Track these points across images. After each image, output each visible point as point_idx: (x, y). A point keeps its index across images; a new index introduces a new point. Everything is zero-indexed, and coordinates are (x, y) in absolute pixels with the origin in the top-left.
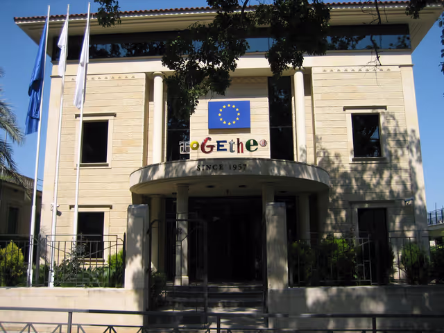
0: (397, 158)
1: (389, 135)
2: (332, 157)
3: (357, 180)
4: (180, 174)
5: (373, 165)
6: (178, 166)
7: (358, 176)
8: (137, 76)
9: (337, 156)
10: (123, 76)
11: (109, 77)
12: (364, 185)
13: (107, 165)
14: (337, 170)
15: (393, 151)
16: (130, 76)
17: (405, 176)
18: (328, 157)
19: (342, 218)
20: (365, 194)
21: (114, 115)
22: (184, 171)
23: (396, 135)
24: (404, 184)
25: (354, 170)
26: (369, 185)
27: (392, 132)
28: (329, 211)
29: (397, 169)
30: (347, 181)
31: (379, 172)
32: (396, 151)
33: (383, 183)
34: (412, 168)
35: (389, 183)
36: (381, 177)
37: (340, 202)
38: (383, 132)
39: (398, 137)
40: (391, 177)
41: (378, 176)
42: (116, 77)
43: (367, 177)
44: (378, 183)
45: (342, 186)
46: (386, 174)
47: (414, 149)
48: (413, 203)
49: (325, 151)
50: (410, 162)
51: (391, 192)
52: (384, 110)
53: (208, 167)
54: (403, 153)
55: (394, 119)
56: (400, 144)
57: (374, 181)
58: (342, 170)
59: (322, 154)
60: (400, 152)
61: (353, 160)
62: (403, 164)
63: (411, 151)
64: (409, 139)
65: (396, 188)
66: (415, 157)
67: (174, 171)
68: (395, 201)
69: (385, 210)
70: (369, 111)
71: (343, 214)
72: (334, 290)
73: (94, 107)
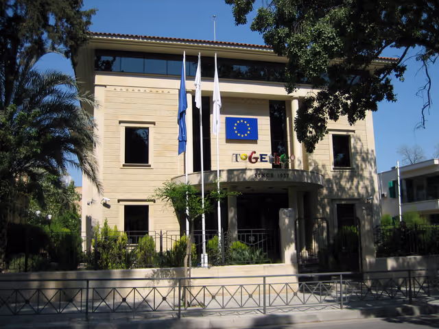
0: (362, 170)
1: (357, 153)
2: (320, 167)
3: (336, 184)
4: (242, 180)
5: (347, 173)
6: (239, 174)
7: (337, 181)
8: (172, 91)
9: (324, 166)
10: (160, 91)
11: (148, 90)
12: (341, 189)
13: (150, 166)
14: (323, 176)
15: (360, 165)
16: (166, 91)
17: (367, 183)
18: (317, 167)
19: (327, 212)
20: (342, 195)
21: (154, 123)
22: (245, 179)
23: (361, 153)
24: (366, 188)
25: (335, 177)
26: (344, 188)
27: (359, 150)
28: (319, 207)
29: (361, 177)
30: (330, 186)
31: (351, 179)
32: (361, 165)
33: (354, 187)
34: (372, 177)
35: (357, 187)
36: (352, 184)
37: (326, 200)
38: (353, 150)
39: (363, 154)
40: (358, 183)
41: (350, 183)
42: (154, 90)
43: (343, 183)
44: (351, 188)
45: (327, 189)
46: (355, 181)
47: (373, 164)
48: (372, 201)
49: (315, 163)
50: (370, 173)
51: (359, 194)
52: (353, 133)
53: (263, 175)
54: (366, 166)
55: (360, 140)
56: (364, 160)
57: (348, 186)
58: (326, 177)
59: (313, 164)
60: (364, 166)
61: (334, 169)
62: (366, 174)
63: (371, 165)
64: (370, 156)
65: (362, 191)
66: (374, 170)
67: (236, 178)
68: (360, 199)
69: (353, 205)
70: (345, 133)
71: (328, 210)
72: (401, 259)
73: (136, 115)
